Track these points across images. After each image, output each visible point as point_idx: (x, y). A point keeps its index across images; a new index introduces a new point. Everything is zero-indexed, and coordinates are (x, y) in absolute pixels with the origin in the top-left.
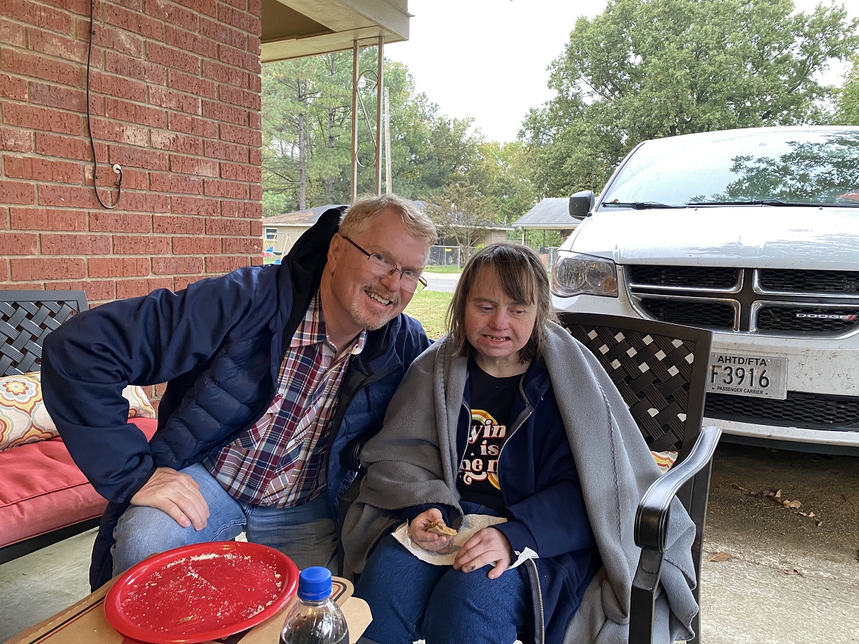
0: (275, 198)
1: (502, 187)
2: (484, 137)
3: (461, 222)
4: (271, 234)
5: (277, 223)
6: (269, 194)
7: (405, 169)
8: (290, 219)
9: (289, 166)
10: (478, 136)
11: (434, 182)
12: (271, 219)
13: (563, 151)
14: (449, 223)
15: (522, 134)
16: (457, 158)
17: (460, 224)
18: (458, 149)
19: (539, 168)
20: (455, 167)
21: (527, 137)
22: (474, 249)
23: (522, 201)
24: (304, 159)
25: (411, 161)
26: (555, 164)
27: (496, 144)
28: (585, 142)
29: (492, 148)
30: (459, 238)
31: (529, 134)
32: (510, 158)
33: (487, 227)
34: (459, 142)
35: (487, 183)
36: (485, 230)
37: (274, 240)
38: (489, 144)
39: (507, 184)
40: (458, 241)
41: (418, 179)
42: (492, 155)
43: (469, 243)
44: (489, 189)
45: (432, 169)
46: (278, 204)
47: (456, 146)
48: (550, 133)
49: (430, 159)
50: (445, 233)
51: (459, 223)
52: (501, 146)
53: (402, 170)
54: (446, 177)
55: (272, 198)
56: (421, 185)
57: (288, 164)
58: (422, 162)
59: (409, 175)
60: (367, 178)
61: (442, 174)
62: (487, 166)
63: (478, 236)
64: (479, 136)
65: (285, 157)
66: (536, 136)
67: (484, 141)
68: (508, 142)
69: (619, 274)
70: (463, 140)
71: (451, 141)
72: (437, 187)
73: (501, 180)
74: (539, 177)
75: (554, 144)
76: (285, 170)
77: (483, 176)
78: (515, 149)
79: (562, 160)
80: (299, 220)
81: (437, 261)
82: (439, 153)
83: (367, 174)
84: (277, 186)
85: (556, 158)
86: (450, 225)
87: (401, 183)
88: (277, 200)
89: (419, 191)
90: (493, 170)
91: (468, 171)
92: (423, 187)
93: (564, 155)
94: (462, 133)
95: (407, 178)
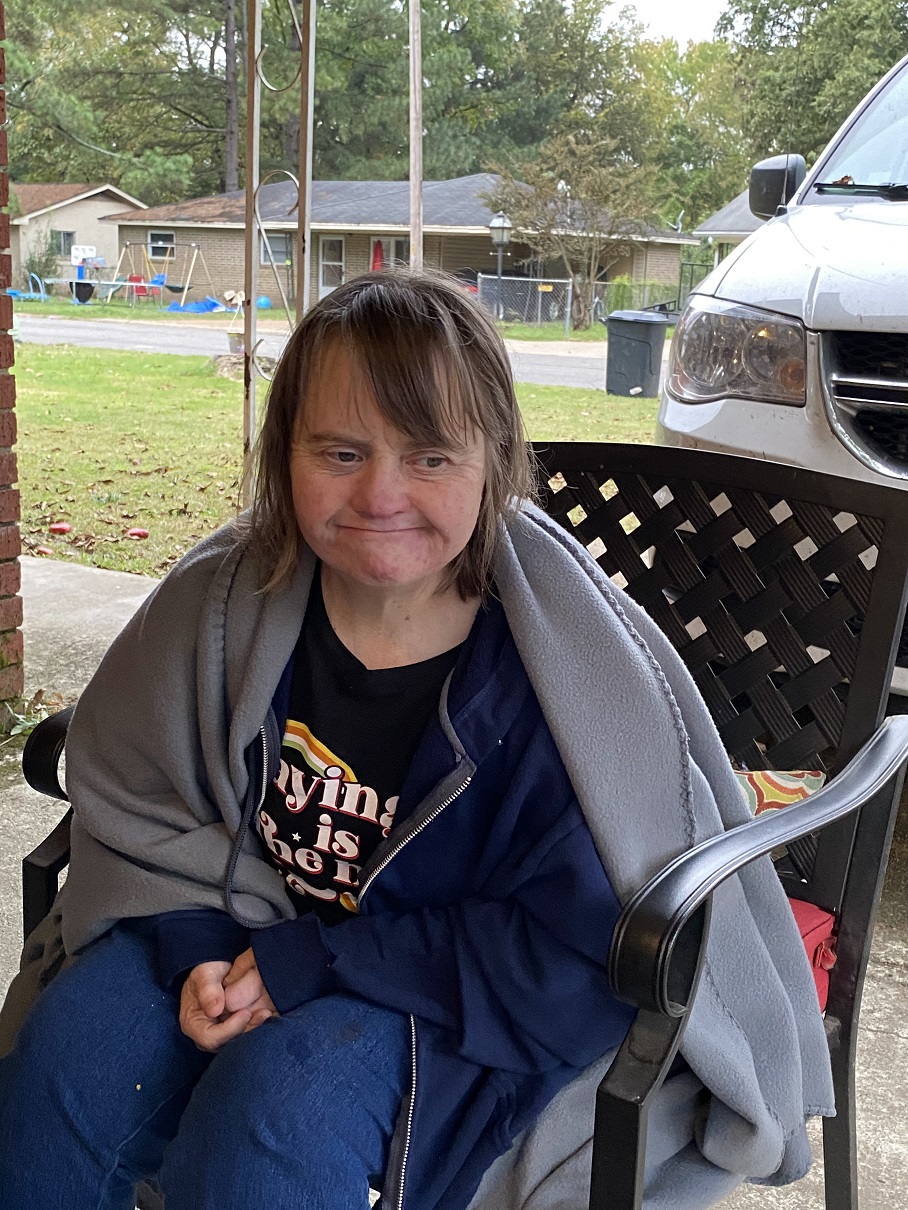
0: (169, 164)
1: (680, 144)
2: (641, 28)
3: (577, 224)
4: (161, 244)
5: (173, 220)
6: (157, 154)
7: (462, 100)
8: (202, 212)
9: (202, 92)
10: (628, 27)
11: (525, 131)
12: (162, 211)
13: (816, 65)
14: (551, 226)
15: (726, 23)
16: (579, 77)
17: (576, 230)
18: (582, 56)
19: (761, 103)
20: (575, 97)
21: (737, 31)
22: (605, 286)
23: (722, 179)
24: (235, 76)
25: (474, 83)
26: (798, 94)
27: (670, 46)
28: (868, 44)
29: (660, 55)
30: (571, 261)
31: (742, 23)
32: (700, 77)
33: (634, 237)
34: (584, 39)
35: (646, 135)
36: (632, 245)
37: (167, 258)
38: (651, 45)
39: (692, 137)
40: (569, 268)
41: (489, 124)
42: (659, 70)
43: (592, 274)
44: (648, 149)
45: (523, 100)
46: (174, 177)
47: (579, 47)
48: (790, 22)
49: (518, 77)
50: (540, 249)
51: (572, 226)
52: (682, 50)
53: (452, 102)
54: (552, 121)
55: (163, 164)
56: (495, 139)
57: (201, 85)
58: (499, 85)
59: (469, 114)
60: (375, 120)
61: (543, 112)
62: (647, 96)
63: (613, 258)
64: (631, 26)
65: (195, 70)
66: (757, 28)
67: (642, 38)
68: (697, 42)
69: (811, 350)
70: (594, 36)
71: (566, 36)
72: (532, 142)
73: (678, 129)
74: (760, 124)
75: (798, 48)
76: (195, 102)
77: (637, 119)
78: (713, 57)
79: (814, 85)
80: (221, 215)
81: (522, 312)
82: (539, 65)
83: (374, 112)
84: (174, 136)
85: (802, 80)
86: (554, 232)
87: (450, 133)
88: (173, 167)
89: (490, 151)
90: (661, 104)
91: (602, 107)
92: (499, 142)
93: (819, 74)
94: (592, 19)
95: (465, 120)
